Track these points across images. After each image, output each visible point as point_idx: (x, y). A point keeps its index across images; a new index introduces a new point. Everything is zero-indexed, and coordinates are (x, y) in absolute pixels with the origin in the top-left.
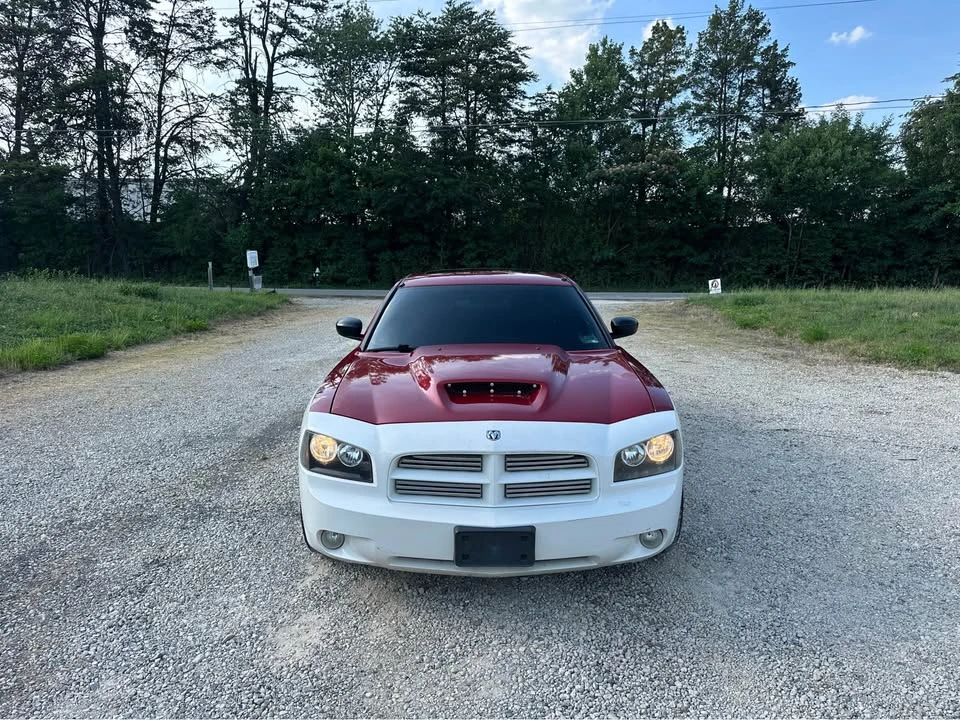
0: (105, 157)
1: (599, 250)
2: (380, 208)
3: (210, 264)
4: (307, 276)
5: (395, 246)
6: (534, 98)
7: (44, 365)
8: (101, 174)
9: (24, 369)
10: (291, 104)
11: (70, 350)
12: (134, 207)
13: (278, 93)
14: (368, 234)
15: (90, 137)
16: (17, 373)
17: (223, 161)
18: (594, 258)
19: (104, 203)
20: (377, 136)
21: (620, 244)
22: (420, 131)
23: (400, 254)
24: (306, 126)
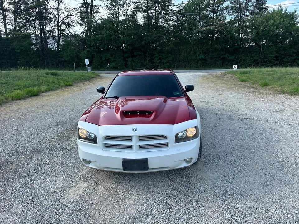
0: (42, 30)
1: (199, 56)
2: (127, 44)
3: (74, 64)
4: (106, 67)
5: (133, 56)
6: (177, 5)
7: (20, 98)
8: (41, 35)
9: (13, 100)
10: (98, 10)
11: (28, 93)
12: (52, 46)
13: (94, 7)
14: (124, 52)
15: (37, 24)
16: (11, 101)
17: (78, 30)
18: (197, 58)
19: (43, 44)
20: (126, 20)
21: (205, 53)
22: (140, 18)
23: (134, 59)
24: (104, 17)
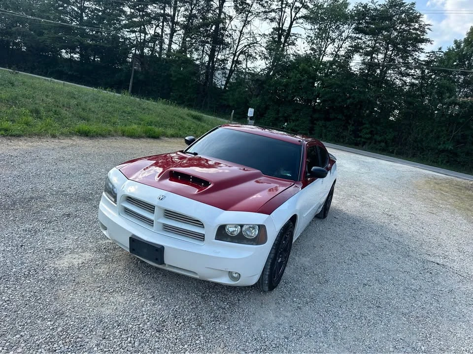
1: (444, 143)
2: (323, 98)
3: (233, 111)
4: (280, 126)
5: (327, 119)
8: (209, 64)
9: (123, 135)
10: (295, 42)
12: (218, 81)
13: (291, 36)
14: (314, 110)
16: (120, 136)
17: (260, 65)
18: (439, 147)
20: (332, 63)
21: (458, 142)
22: (356, 63)
23: (328, 123)
24: (300, 53)
